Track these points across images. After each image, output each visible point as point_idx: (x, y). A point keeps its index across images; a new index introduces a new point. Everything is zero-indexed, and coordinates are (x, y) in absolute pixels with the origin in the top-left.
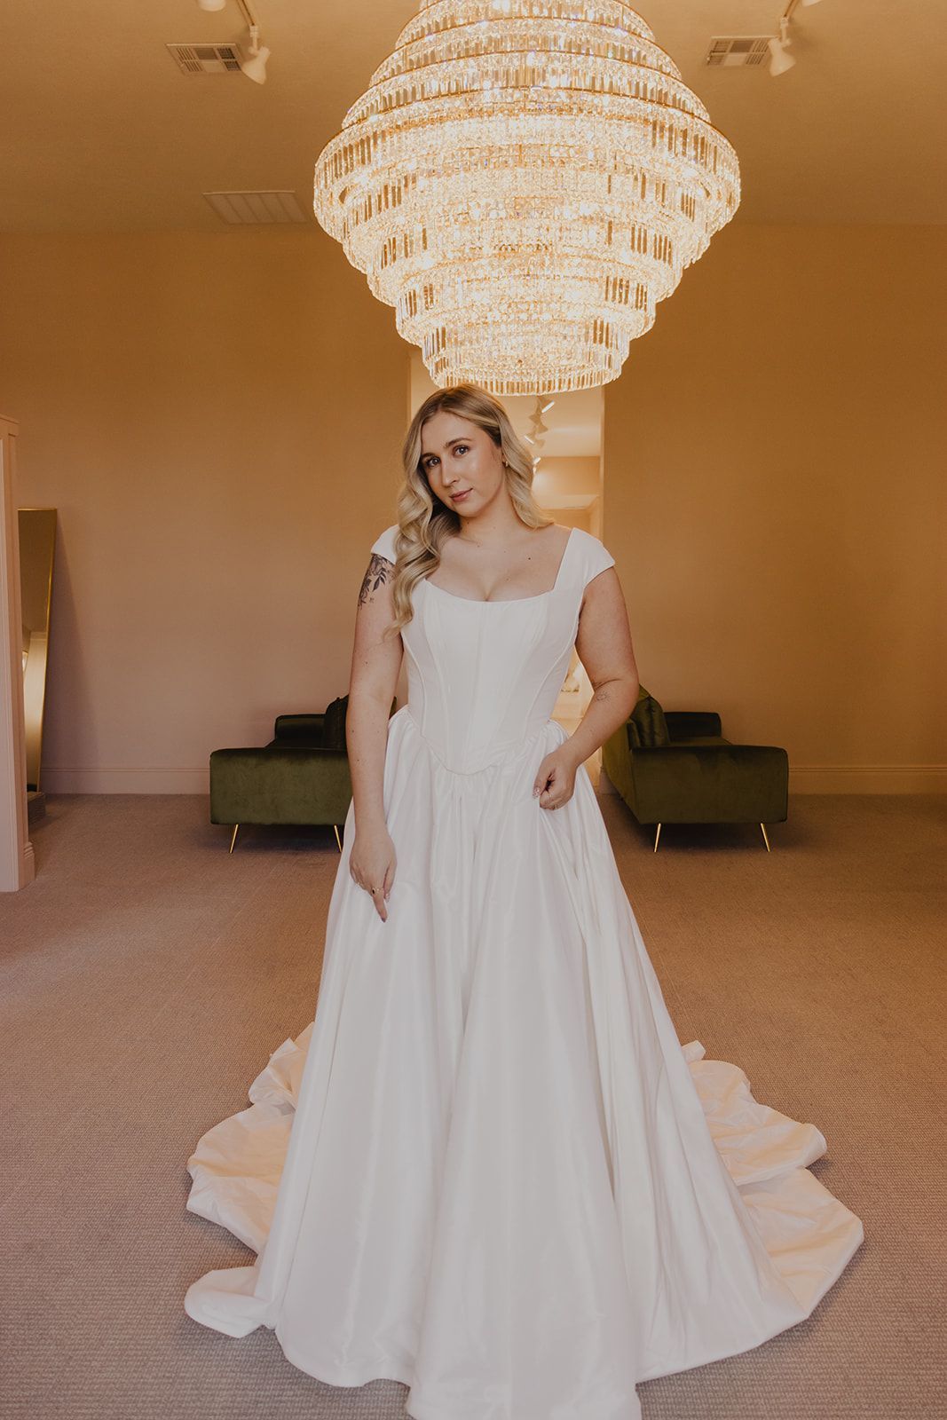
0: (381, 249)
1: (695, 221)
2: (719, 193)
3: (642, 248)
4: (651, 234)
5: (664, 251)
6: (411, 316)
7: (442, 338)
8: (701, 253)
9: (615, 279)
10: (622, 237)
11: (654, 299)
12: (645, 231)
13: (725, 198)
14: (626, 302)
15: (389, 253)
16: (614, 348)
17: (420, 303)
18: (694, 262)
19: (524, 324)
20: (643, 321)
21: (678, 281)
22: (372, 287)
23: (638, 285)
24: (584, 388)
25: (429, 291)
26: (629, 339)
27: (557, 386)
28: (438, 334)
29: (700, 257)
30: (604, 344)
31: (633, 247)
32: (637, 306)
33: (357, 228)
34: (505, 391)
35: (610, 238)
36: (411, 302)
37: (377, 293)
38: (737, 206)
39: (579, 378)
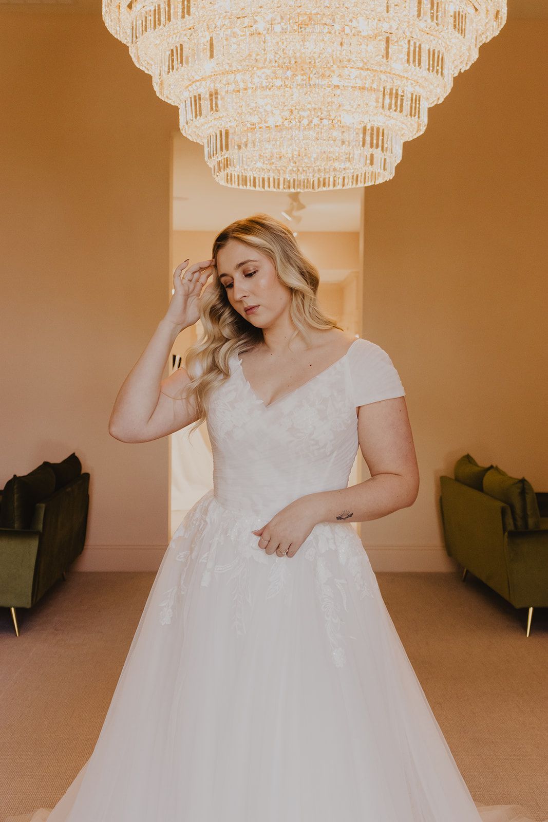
0: (169, 53)
1: (466, 37)
2: (488, 11)
3: (417, 61)
4: (425, 48)
5: (437, 62)
6: (196, 117)
7: (224, 139)
8: (470, 64)
9: (391, 90)
10: (399, 50)
11: (425, 106)
12: (420, 45)
13: (492, 15)
14: (401, 111)
15: (177, 56)
16: (388, 153)
17: (205, 104)
18: (462, 71)
19: (305, 129)
20: (416, 126)
21: (449, 91)
22: (156, 88)
23: (412, 94)
24: (357, 186)
25: (214, 95)
26: (402, 142)
27: (331, 183)
28: (221, 135)
29: (468, 68)
30: (380, 148)
31: (408, 61)
32: (411, 115)
33: (146, 34)
34: (281, 187)
35: (387, 53)
36: (196, 105)
37: (161, 93)
38: (504, 22)
39: (353, 176)
